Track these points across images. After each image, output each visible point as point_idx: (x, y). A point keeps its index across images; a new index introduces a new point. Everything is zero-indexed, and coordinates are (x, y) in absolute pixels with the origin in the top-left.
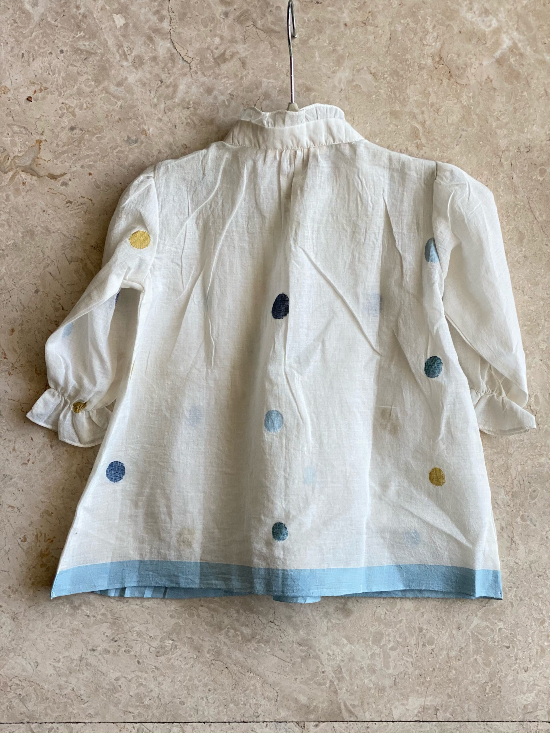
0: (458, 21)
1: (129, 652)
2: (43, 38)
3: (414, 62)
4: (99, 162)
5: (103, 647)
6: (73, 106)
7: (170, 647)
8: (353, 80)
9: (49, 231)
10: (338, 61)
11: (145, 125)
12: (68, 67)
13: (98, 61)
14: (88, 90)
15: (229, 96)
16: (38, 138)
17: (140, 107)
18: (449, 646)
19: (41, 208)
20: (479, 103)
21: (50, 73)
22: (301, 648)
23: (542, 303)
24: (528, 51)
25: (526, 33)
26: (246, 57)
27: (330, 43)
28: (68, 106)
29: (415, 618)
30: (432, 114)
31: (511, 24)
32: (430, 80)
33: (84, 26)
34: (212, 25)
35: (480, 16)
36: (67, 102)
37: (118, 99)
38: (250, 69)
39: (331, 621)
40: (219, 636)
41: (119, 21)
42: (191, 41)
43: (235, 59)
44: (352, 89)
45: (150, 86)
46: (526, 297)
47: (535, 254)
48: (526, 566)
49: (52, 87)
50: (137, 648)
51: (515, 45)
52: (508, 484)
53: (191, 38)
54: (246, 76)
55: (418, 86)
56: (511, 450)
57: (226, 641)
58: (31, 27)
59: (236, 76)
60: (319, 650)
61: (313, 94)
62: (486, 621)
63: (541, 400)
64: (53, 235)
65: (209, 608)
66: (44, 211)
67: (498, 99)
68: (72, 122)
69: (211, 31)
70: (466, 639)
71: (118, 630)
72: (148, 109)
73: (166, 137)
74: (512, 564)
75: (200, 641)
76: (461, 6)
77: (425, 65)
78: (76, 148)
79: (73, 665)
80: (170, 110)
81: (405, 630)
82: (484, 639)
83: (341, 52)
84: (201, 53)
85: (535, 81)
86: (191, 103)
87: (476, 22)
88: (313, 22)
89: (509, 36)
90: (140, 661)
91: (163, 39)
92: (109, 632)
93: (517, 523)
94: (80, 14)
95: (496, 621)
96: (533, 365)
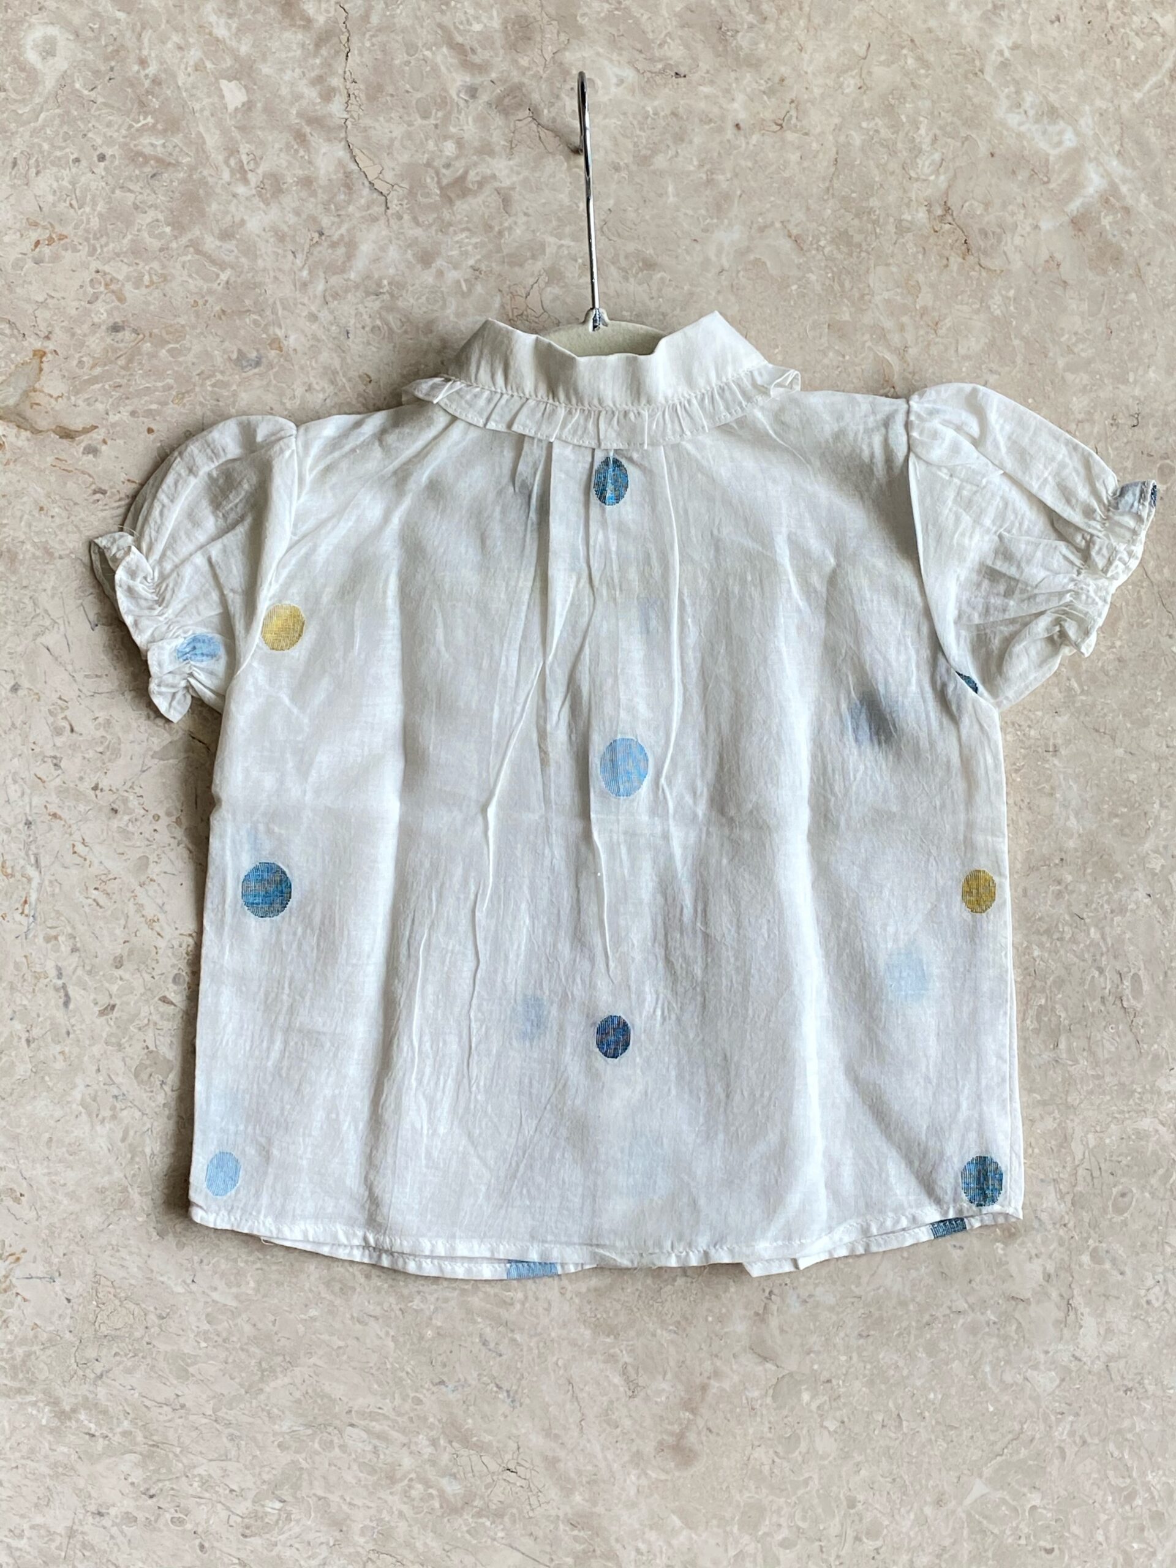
0: (989, 131)
1: (181, 1522)
2: (61, 126)
3: (888, 215)
4: (171, 405)
5: (123, 1510)
6: (121, 278)
7: (275, 1518)
8: (749, 250)
9: (51, 555)
10: (719, 207)
11: (280, 327)
12: (113, 192)
13: (182, 182)
14: (156, 244)
15: (470, 270)
16: (38, 345)
17: (270, 288)
18: (913, 1543)
19: (36, 502)
20: (1028, 313)
21: (74, 202)
22: (576, 1532)
23: (1154, 766)
24: (1144, 202)
25: (1138, 164)
26: (513, 188)
27: (701, 166)
28: (108, 277)
29: (840, 1477)
30: (922, 332)
31: (1105, 141)
32: (920, 256)
33: (155, 103)
34: (440, 114)
35: (1037, 121)
36: (107, 268)
37: (223, 266)
38: (521, 214)
39: (646, 1474)
40: (390, 1498)
41: (234, 95)
42: (390, 147)
43: (488, 190)
44: (746, 270)
45: (294, 241)
46: (1120, 752)
47: (1144, 656)
48: (1099, 1366)
49: (76, 235)
50: (201, 1513)
51: (1114, 188)
52: (1064, 1176)
53: (392, 140)
54: (510, 228)
55: (894, 269)
56: (1073, 1098)
57: (405, 1508)
58: (37, 100)
59: (489, 228)
60: (617, 1540)
61: (659, 276)
62: (1002, 1488)
63: (1146, 987)
64: (59, 562)
65: (367, 1430)
66: (41, 509)
67: (1073, 305)
68: (115, 313)
69: (436, 126)
70: (954, 1529)
71: (157, 1471)
72: (287, 290)
73: (325, 356)
74: (1065, 1358)
75: (345, 1507)
76: (996, 97)
77: (911, 223)
78: (123, 372)
79: (53, 1546)
80: (336, 296)
81: (816, 1501)
82: (996, 1531)
83: (724, 186)
84: (412, 175)
85: (1157, 270)
86: (385, 282)
87: (1028, 135)
88: (665, 117)
89: (1101, 169)
90: (207, 1545)
91: (329, 140)
92: (137, 1476)
93: (1081, 1266)
94: (146, 76)
95: (1025, 1490)
96: (1132, 906)
